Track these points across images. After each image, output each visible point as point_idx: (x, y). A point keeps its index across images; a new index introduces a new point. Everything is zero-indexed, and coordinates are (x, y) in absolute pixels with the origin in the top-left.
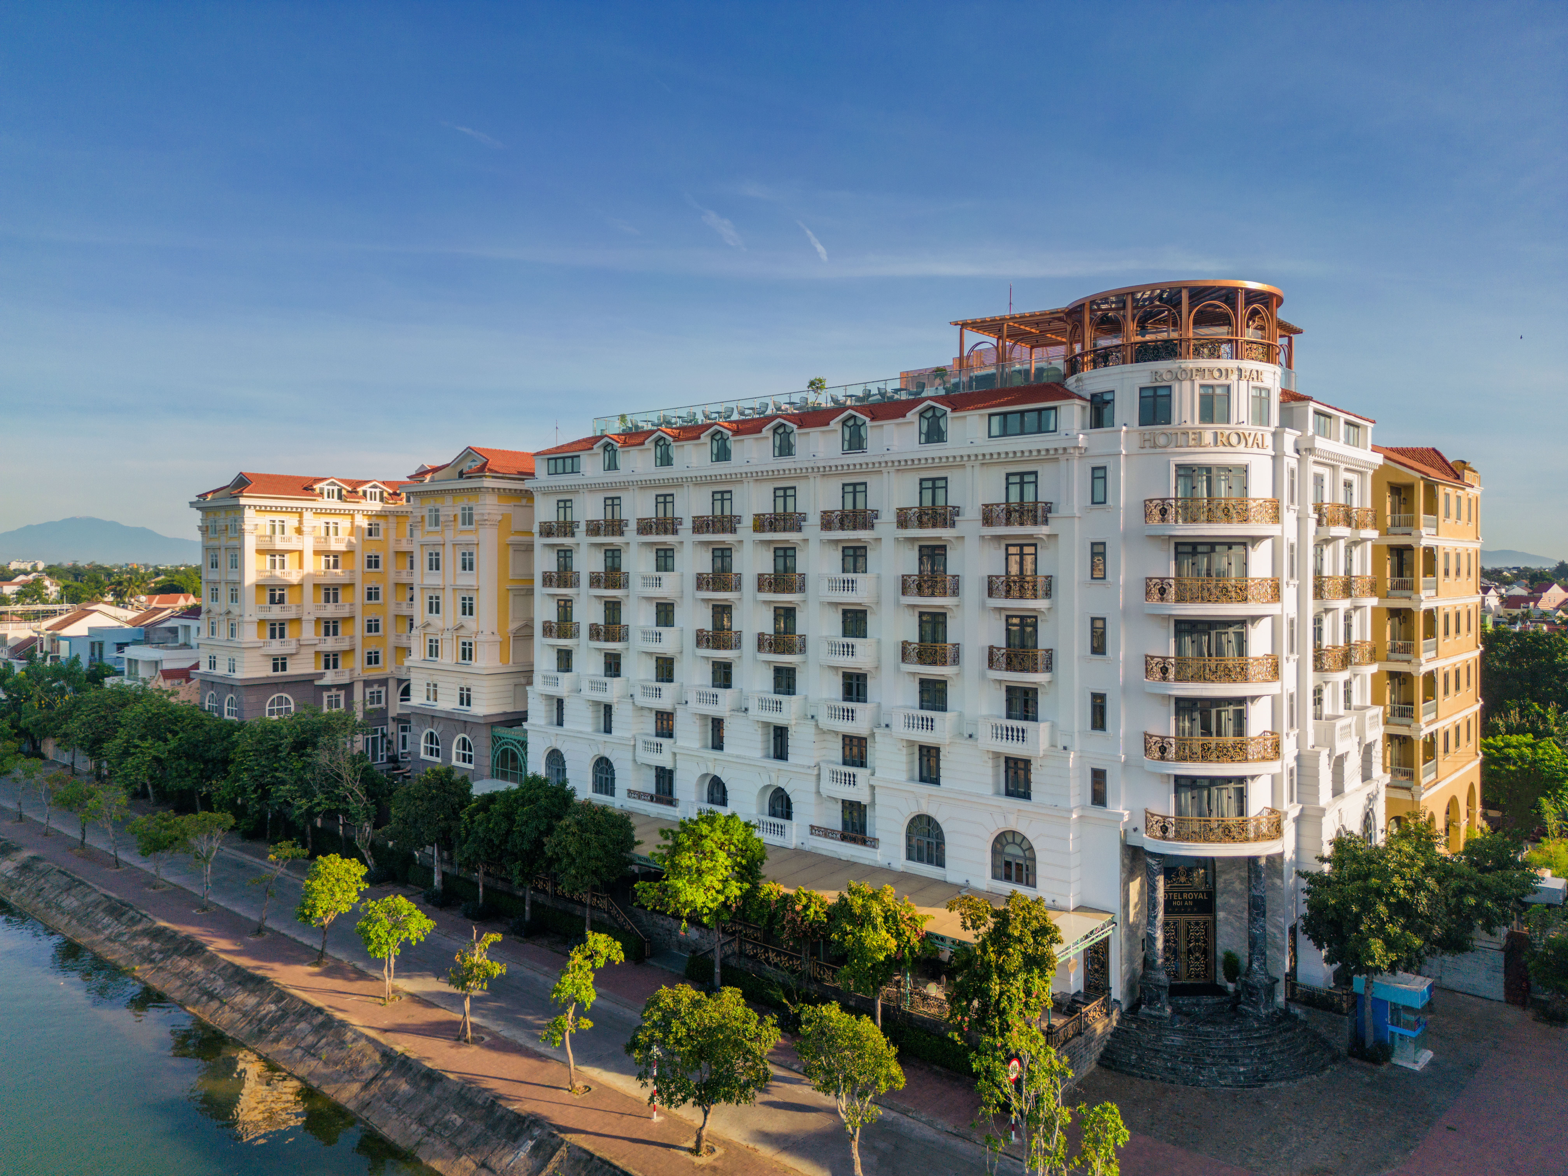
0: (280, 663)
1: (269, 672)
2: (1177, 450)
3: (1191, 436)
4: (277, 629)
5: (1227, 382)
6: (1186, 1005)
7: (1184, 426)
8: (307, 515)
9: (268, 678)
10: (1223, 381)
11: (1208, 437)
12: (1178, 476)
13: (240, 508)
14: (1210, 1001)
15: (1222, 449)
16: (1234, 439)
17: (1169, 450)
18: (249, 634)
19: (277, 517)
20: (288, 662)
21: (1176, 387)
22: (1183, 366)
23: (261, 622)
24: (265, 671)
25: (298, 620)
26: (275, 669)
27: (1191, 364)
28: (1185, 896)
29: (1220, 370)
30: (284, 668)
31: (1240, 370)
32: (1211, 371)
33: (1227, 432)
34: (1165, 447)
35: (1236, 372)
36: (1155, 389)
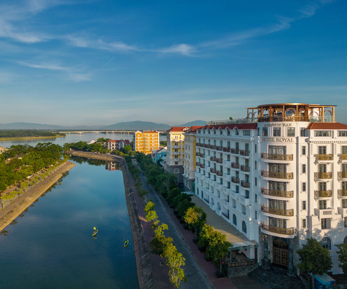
0: (176, 163)
1: (175, 164)
2: (268, 142)
3: (271, 139)
4: (176, 156)
5: (280, 127)
6: (275, 269)
7: (269, 137)
8: (182, 135)
9: (174, 165)
10: (279, 127)
11: (275, 140)
12: (269, 148)
13: (170, 135)
14: (281, 270)
15: (278, 142)
16: (282, 140)
17: (267, 142)
18: (171, 157)
19: (176, 135)
20: (178, 163)
21: (268, 128)
22: (269, 123)
23: (173, 155)
24: (174, 164)
25: (180, 155)
26: (176, 164)
27: (271, 123)
28: (281, 244)
29: (278, 124)
30: (177, 164)
31: (283, 124)
32: (275, 124)
33: (280, 138)
34: (266, 141)
35: (282, 124)
36: (265, 128)
